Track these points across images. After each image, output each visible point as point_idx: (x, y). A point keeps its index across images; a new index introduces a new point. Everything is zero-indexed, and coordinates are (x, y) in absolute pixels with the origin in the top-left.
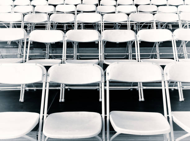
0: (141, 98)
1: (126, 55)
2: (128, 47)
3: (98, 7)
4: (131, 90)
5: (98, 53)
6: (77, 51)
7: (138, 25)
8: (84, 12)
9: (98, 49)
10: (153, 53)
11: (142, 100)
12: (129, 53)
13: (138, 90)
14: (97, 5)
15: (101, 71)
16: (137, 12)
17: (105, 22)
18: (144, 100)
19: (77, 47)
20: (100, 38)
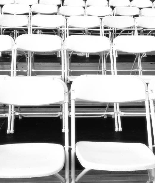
0: (118, 127)
1: (99, 71)
2: (101, 62)
3: (60, 8)
4: (105, 117)
5: (61, 69)
6: (32, 66)
7: (115, 34)
8: (41, 14)
9: (61, 64)
10: (133, 70)
11: (119, 130)
12: (103, 69)
13: (114, 118)
14: (59, 6)
15: (64, 87)
16: (113, 15)
17: (70, 29)
18: (121, 130)
19: (32, 62)
20: (63, 47)
